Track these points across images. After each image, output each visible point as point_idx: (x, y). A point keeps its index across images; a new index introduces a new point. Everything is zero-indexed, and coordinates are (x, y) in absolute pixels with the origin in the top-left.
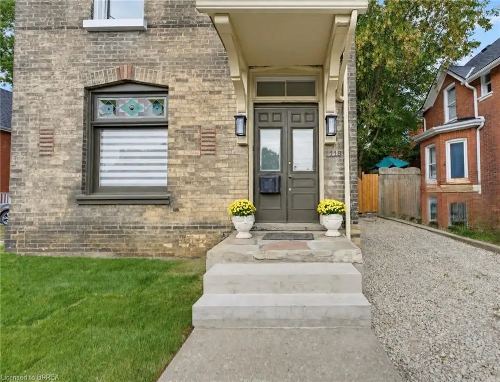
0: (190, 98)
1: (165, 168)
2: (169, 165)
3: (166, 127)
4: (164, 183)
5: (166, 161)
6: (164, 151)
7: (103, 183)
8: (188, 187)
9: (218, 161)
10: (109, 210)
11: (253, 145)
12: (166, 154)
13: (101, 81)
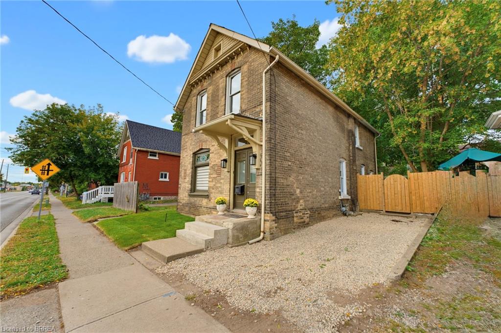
0: (215, 152)
1: (207, 182)
2: (209, 181)
3: (208, 165)
4: (207, 188)
5: (208, 179)
6: (207, 175)
7: (198, 188)
8: (213, 191)
9: (221, 179)
10: (196, 199)
11: (233, 170)
12: (208, 176)
13: (196, 150)
